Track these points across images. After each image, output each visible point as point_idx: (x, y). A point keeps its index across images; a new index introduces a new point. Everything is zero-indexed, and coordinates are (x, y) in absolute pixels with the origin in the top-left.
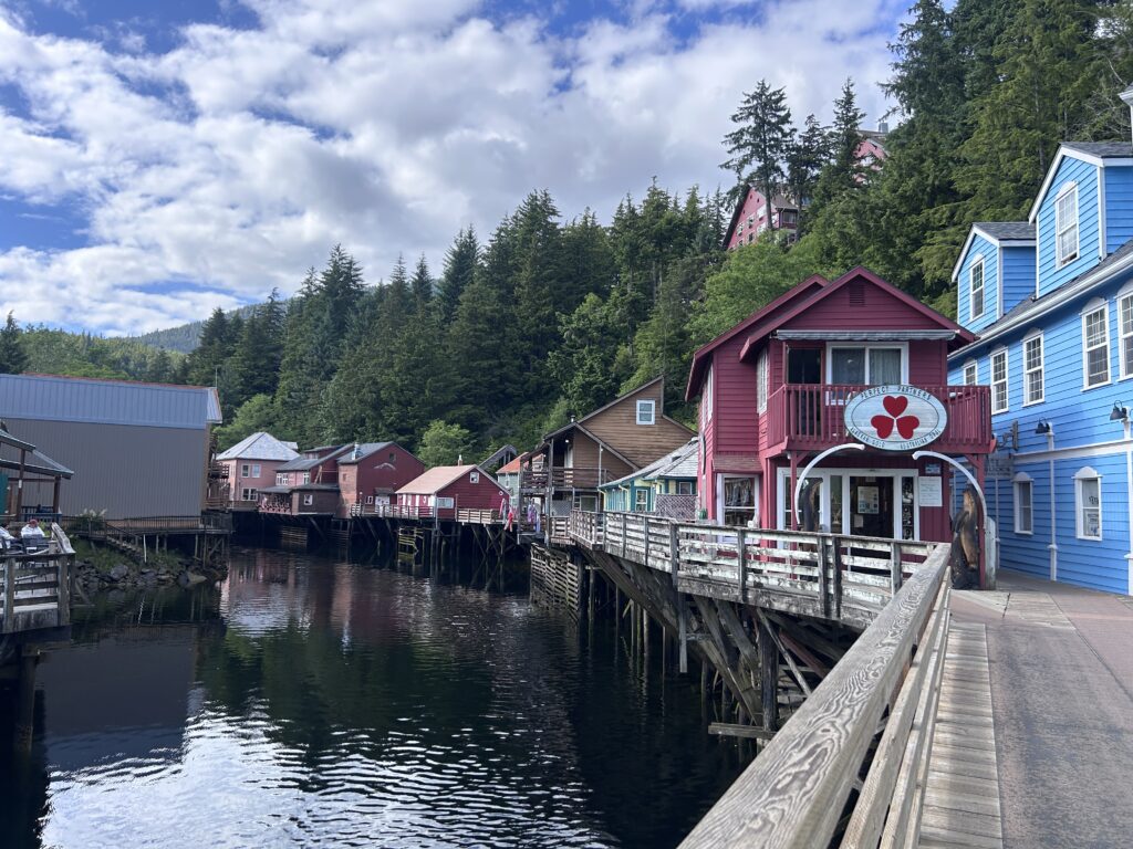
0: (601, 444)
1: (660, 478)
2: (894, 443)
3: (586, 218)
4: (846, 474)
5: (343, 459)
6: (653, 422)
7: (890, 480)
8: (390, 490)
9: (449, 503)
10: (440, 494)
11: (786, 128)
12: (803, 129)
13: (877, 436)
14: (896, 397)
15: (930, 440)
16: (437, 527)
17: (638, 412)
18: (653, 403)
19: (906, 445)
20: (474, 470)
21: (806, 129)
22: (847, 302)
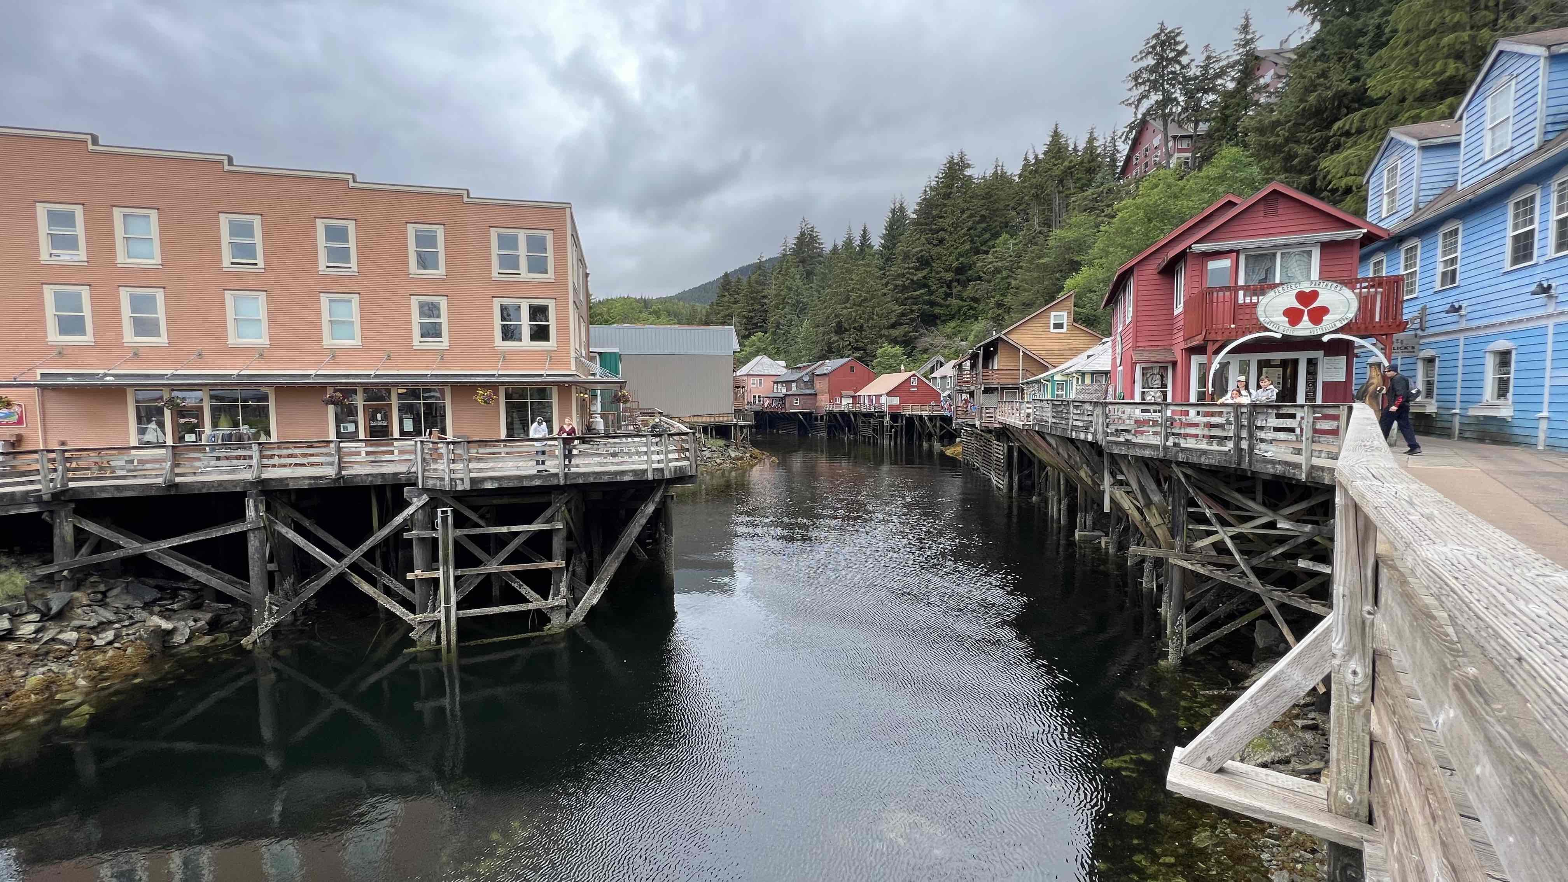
0: (1021, 349)
1: (1078, 372)
2: (1305, 328)
3: (996, 167)
4: (1254, 359)
5: (818, 372)
6: (1065, 330)
7: (1295, 362)
8: (852, 393)
9: (896, 401)
10: (889, 394)
11: (1184, 60)
12: (1200, 59)
13: (1288, 325)
14: (1307, 290)
15: (1339, 325)
16: (887, 419)
17: (1052, 322)
18: (1065, 314)
19: (1317, 330)
20: (914, 375)
21: (1203, 57)
22: (1262, 213)
